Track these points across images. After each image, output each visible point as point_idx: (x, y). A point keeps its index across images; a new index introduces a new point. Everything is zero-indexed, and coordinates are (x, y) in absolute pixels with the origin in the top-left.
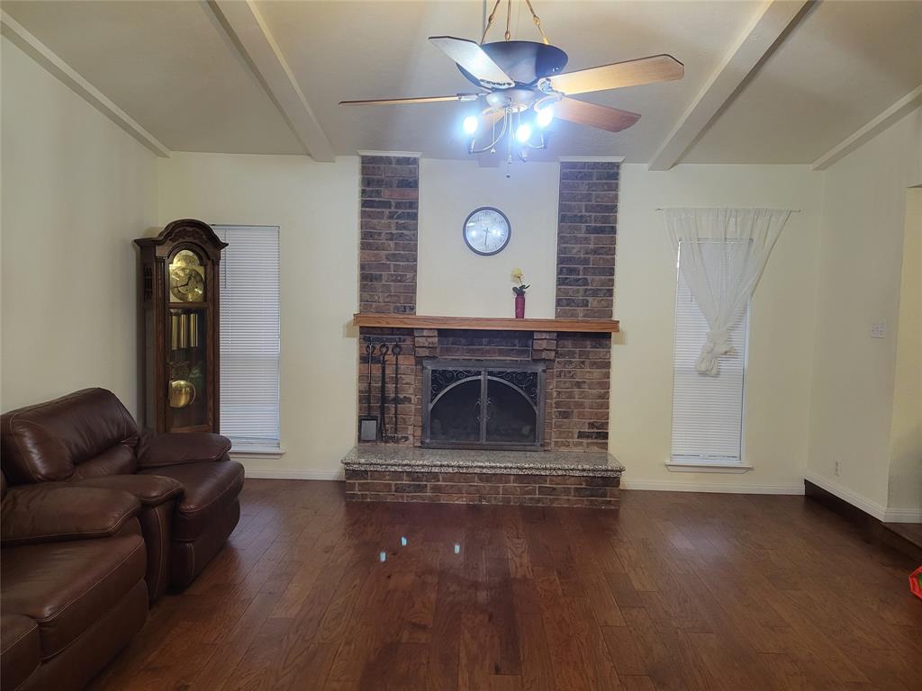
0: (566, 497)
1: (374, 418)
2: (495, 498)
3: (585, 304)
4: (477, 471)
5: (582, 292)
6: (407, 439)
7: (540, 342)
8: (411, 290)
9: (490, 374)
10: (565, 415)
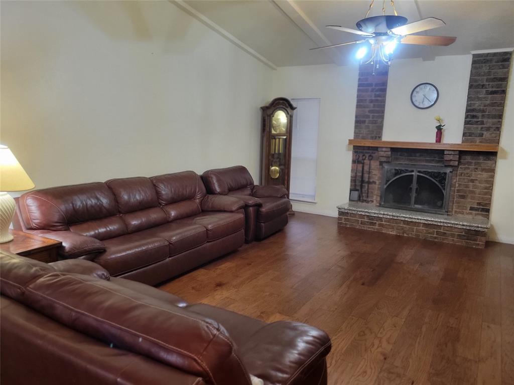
0: (452, 238)
1: (357, 190)
2: (411, 233)
3: (481, 135)
4: (403, 219)
5: (479, 129)
6: (372, 201)
7: (448, 156)
8: (380, 128)
9: (419, 172)
10: (463, 197)
